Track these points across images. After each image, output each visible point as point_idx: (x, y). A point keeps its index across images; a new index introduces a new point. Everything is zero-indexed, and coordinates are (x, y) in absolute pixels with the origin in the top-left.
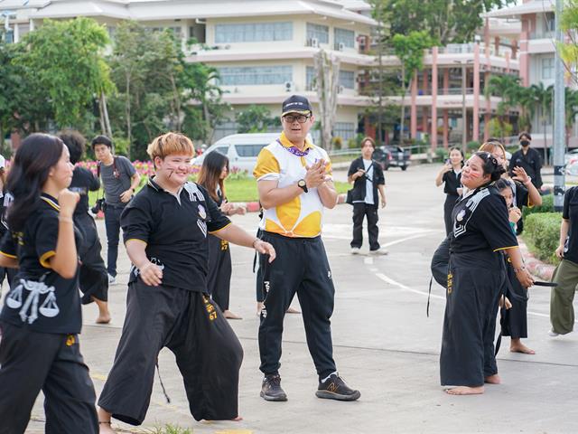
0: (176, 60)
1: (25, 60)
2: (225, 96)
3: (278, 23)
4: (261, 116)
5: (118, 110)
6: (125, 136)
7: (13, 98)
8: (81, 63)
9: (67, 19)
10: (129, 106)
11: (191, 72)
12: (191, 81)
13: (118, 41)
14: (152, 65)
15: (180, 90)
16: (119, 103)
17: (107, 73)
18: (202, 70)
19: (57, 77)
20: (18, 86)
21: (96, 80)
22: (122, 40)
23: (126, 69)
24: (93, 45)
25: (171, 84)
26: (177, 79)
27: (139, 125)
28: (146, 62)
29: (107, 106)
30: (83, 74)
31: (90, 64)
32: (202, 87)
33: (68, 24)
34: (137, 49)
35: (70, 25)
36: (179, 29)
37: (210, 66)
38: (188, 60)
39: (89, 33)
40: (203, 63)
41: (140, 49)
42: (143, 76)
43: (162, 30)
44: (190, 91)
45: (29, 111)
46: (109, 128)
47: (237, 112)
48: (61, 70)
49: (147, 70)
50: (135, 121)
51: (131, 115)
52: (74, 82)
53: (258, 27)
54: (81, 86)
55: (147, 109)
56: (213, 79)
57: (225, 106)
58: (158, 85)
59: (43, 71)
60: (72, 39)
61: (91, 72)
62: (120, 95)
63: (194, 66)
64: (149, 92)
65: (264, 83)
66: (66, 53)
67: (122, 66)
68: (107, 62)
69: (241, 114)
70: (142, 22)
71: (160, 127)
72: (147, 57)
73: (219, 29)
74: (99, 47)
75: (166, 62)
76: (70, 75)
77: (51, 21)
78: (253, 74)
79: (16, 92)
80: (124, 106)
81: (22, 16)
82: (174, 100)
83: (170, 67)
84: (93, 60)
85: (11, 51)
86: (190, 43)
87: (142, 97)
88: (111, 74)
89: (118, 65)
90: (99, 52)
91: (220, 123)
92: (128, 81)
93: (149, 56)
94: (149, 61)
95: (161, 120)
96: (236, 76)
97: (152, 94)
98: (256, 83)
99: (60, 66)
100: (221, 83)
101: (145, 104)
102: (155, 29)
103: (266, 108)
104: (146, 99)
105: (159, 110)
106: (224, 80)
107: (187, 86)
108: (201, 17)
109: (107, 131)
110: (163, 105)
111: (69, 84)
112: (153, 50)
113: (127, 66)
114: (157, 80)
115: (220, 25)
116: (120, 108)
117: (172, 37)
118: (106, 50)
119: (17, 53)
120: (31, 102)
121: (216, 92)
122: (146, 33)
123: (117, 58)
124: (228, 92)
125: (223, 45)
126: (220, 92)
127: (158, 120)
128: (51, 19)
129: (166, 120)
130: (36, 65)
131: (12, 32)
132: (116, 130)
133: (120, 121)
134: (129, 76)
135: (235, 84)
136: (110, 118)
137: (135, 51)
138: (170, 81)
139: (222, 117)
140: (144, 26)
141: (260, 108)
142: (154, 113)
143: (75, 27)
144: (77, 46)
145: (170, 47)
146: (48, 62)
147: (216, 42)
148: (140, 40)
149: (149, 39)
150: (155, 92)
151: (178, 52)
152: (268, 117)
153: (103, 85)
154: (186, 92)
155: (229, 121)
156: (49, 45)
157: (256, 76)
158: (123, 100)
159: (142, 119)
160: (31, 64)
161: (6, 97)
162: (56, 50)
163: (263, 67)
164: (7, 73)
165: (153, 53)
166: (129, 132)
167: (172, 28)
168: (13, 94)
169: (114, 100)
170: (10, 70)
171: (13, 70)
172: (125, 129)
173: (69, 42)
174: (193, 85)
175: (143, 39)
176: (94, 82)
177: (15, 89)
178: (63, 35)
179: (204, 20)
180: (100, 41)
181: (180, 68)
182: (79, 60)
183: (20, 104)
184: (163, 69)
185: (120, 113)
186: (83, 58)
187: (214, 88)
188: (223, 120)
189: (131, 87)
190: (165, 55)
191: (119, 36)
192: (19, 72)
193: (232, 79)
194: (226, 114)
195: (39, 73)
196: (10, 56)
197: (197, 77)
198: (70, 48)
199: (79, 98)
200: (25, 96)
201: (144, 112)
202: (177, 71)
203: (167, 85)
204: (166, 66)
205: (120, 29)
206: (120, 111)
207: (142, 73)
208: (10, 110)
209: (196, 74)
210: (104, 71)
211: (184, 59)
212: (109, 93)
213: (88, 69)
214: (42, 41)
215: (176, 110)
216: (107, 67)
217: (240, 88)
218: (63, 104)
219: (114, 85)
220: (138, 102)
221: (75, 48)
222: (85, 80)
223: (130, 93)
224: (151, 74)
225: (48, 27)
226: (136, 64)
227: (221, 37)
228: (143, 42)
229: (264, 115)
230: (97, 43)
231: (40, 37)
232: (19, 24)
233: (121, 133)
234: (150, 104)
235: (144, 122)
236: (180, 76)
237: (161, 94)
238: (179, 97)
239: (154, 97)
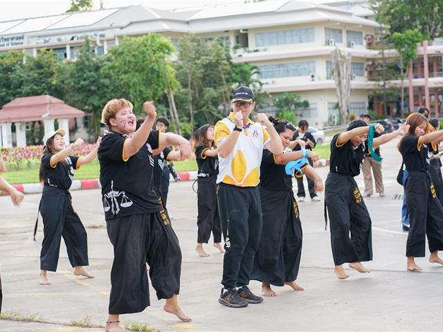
0: (225, 62)
1: (113, 68)
2: (264, 87)
3: (302, 29)
4: (293, 100)
5: (182, 102)
6: (189, 121)
7: (105, 96)
8: (152, 68)
9: (141, 35)
10: (191, 98)
11: (238, 70)
12: (238, 77)
13: (181, 50)
14: (205, 66)
15: (229, 84)
16: (183, 96)
17: (173, 76)
18: (246, 68)
19: (135, 80)
20: (107, 87)
21: (164, 80)
22: (184, 49)
23: (188, 71)
24: (161, 54)
25: (222, 80)
26: (227, 76)
27: (199, 112)
28: (202, 65)
29: (175, 97)
30: (155, 76)
31: (159, 68)
32: (247, 81)
33: (141, 38)
34: (195, 55)
35: (144, 39)
36: (227, 38)
37: (252, 65)
38: (234, 61)
39: (158, 45)
40: (246, 63)
41: (197, 55)
42: (200, 76)
43: (211, 39)
44: (237, 84)
46: (177, 116)
47: (274, 98)
48: (137, 74)
49: (202, 70)
50: (196, 109)
51: (193, 105)
52: (148, 83)
53: (288, 34)
54: (153, 85)
55: (204, 100)
56: (256, 74)
57: (265, 95)
58: (213, 81)
59: (123, 76)
60: (145, 50)
61: (160, 75)
62: (184, 90)
63: (239, 65)
64: (205, 87)
65: (295, 75)
66: (141, 61)
67: (185, 68)
68: (172, 66)
69: (277, 100)
70: (198, 34)
71: (215, 113)
72: (203, 61)
73: (258, 36)
74: (166, 55)
75: (217, 63)
76: (145, 77)
77: (129, 38)
78: (286, 69)
79: (106, 92)
80: (187, 99)
81: (109, 35)
82: (225, 92)
83: (220, 68)
84: (162, 65)
85: (101, 62)
86: (236, 48)
87: (201, 91)
88: (176, 75)
89: (181, 67)
90: (166, 59)
91: (261, 108)
92: (190, 79)
93: (204, 60)
94: (204, 63)
95: (217, 108)
96: (272, 71)
97: (208, 89)
98: (288, 76)
99: (136, 71)
100: (261, 77)
101: (203, 96)
102: (206, 41)
103: (297, 95)
104: (204, 92)
105: (214, 100)
106: (264, 75)
107: (235, 81)
108: (244, 28)
109: (175, 118)
110: (216, 96)
111: (144, 84)
112: (207, 55)
113: (188, 68)
114: (212, 78)
115: (259, 34)
116: (185, 100)
117: (222, 45)
118: (172, 57)
119: (106, 63)
121: (258, 85)
122: (201, 42)
123: (181, 63)
124: (267, 83)
125: (261, 48)
126: (261, 84)
127: (213, 108)
128: (128, 36)
129: (221, 107)
130: (119, 71)
131: (103, 47)
132: (182, 117)
133: (186, 110)
134: (190, 76)
135: (272, 77)
136: (177, 108)
137: (194, 57)
138: (221, 77)
139: (263, 103)
140: (199, 38)
141: (292, 95)
142: (210, 103)
143: (147, 40)
144: (149, 55)
145: (220, 52)
146: (127, 68)
147: (257, 46)
148: (197, 48)
149: (203, 47)
150: (210, 87)
151: (226, 55)
152: (298, 101)
153: (170, 83)
154: (234, 86)
155: (269, 106)
156: (128, 55)
157: (288, 70)
158: (186, 94)
159: (201, 108)
160: (116, 70)
161: (99, 96)
162: (133, 60)
163: (293, 64)
164: (99, 78)
165: (208, 57)
166: (192, 118)
167: (222, 38)
168: (104, 93)
169: (179, 94)
170: (101, 76)
171: (103, 75)
172: (188, 116)
173: (143, 53)
174: (240, 80)
175: (199, 48)
176: (163, 82)
177: (106, 89)
178: (138, 47)
179: (246, 30)
180: (167, 51)
181: (228, 68)
182: (150, 66)
184: (216, 69)
185: (185, 104)
186: (153, 64)
187: (256, 82)
188: (264, 105)
189: (192, 83)
190: (216, 58)
191: (181, 46)
192: (107, 76)
193: (270, 73)
194: (266, 101)
195: (120, 77)
196: (100, 65)
197: (242, 73)
198: (145, 57)
199: (151, 94)
200: (113, 95)
201: (202, 102)
202: (226, 70)
203: (219, 80)
204: (218, 67)
205: (182, 40)
206: (184, 102)
207: (199, 73)
209: (241, 72)
210: (171, 73)
211: (231, 60)
212: (175, 89)
213: (158, 72)
214: (123, 53)
215: (227, 99)
216: (173, 70)
217: (276, 80)
218: (139, 99)
219: (178, 83)
220: (197, 95)
221: (148, 57)
222: (156, 80)
223: (191, 88)
224: (206, 74)
225: (127, 43)
226: (195, 66)
227: (260, 42)
228: (199, 50)
229: (295, 99)
230: (164, 52)
231: (120, 50)
232: (108, 40)
233: (186, 119)
234: (207, 96)
235: (203, 109)
236: (229, 73)
237: (215, 88)
238: (229, 90)
239: (209, 90)
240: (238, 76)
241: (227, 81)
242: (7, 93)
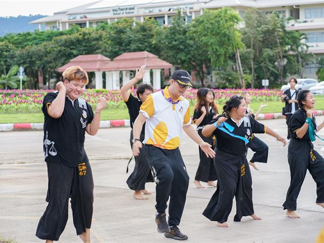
1: (195, 32)
2: (310, 49)
5: (246, 59)
6: (250, 73)
7: (190, 53)
8: (225, 33)
9: (217, 9)
10: (252, 56)
11: (290, 36)
13: (247, 20)
14: (265, 33)
15: (283, 46)
16: (247, 55)
17: (239, 39)
18: (296, 35)
19: (212, 40)
20: (192, 46)
21: (233, 42)
22: (249, 19)
23: (251, 36)
24: (232, 23)
25: (277, 43)
26: (281, 40)
27: (259, 67)
28: (262, 31)
29: (240, 56)
30: (226, 39)
31: (229, 33)
32: (296, 44)
33: (217, 11)
34: (257, 24)
35: (219, 12)
36: (284, 12)
37: (301, 32)
38: (287, 29)
39: (229, 16)
40: (297, 31)
41: (259, 24)
42: (261, 39)
43: (271, 13)
44: (289, 46)
45: (198, 60)
46: (241, 69)
47: (317, 57)
48: (213, 37)
49: (262, 35)
50: (256, 65)
51: (254, 61)
52: (221, 44)
54: (225, 46)
55: (263, 58)
56: (304, 40)
57: (311, 55)
58: (270, 44)
59: (203, 38)
60: (220, 20)
61: (230, 38)
62: (247, 50)
63: (291, 32)
64: (264, 48)
66: (216, 27)
67: (249, 34)
68: (240, 32)
69: (320, 59)
70: (260, 9)
72: (263, 28)
73: (307, 11)
74: (235, 24)
75: (274, 30)
76: (219, 40)
77: (208, 10)
79: (191, 50)
80: (250, 56)
81: (196, 7)
82: (279, 52)
83: (276, 34)
84: (232, 31)
85: (188, 28)
86: (289, 19)
87: (261, 51)
88: (242, 38)
89: (246, 33)
90: (235, 27)
91: (307, 64)
92: (252, 42)
93: (264, 27)
94: (264, 30)
95: (273, 64)
96: (316, 37)
97: (266, 49)
99: (213, 35)
100: (308, 42)
101: (262, 54)
102: (267, 13)
104: (263, 52)
105: (270, 58)
106: (310, 40)
107: (287, 44)
108: (296, 4)
109: (240, 70)
110: (272, 55)
111: (218, 45)
112: (266, 24)
113: (251, 33)
114: (269, 41)
115: (308, 9)
116: (248, 57)
117: (278, 17)
118: (239, 25)
119: (191, 28)
120: (199, 55)
121: (305, 47)
122: (263, 15)
123: (247, 30)
124: (313, 46)
125: (309, 20)
126: (307, 47)
127: (270, 64)
128: (208, 9)
130: (200, 35)
131: (191, 17)
132: (245, 70)
133: (247, 64)
134: (253, 39)
135: (316, 42)
136: (241, 63)
137: (256, 25)
138: (276, 41)
139: (309, 61)
140: (261, 11)
142: (267, 60)
143: (221, 12)
144: (223, 23)
145: (277, 22)
146: (206, 33)
147: (305, 18)
149: (264, 18)
150: (268, 48)
151: (281, 24)
153: (238, 45)
155: (313, 63)
156: (207, 23)
158: (249, 53)
159: (260, 64)
160: (198, 34)
161: (185, 53)
162: (211, 26)
164: (186, 40)
165: (266, 26)
166: (253, 71)
167: (280, 12)
168: (189, 51)
169: (244, 53)
170: (187, 38)
171: (189, 38)
172: (250, 69)
173: (218, 22)
174: (291, 43)
175: (261, 18)
176: (232, 44)
177: (190, 48)
178: (215, 18)
179: (298, 6)
180: (236, 21)
181: (282, 34)
182: (223, 32)
183: (193, 56)
184: (273, 35)
185: (248, 61)
186: (225, 30)
187: (304, 45)
188: (309, 62)
189: (254, 45)
190: (273, 27)
191: (247, 17)
192: (192, 38)
193: (315, 39)
194: (311, 59)
195: (201, 39)
196: (187, 30)
197: (294, 38)
198: (219, 24)
199: (223, 52)
200: (196, 52)
201: (261, 59)
202: (280, 36)
203: (275, 43)
204: (274, 33)
205: (247, 13)
206: (248, 59)
207: (260, 37)
208: (187, 60)
209: (293, 37)
210: (238, 36)
211: (285, 29)
212: (241, 49)
213: (229, 36)
214: (203, 22)
215: (280, 58)
216: (240, 35)
217: (319, 44)
218: (214, 56)
219: (243, 45)
220: (258, 54)
221: (221, 25)
222: (227, 42)
223: (253, 49)
224: (265, 38)
225: (207, 14)
226: (256, 32)
227: (308, 15)
228: (260, 20)
230: (234, 21)
231: (201, 19)
232: (195, 12)
233: (248, 71)
234: (265, 54)
235: (262, 65)
236: (283, 38)
237: (271, 49)
238: (282, 50)
239: (267, 51)
240: (290, 41)
241: (281, 44)
242: (120, 49)
